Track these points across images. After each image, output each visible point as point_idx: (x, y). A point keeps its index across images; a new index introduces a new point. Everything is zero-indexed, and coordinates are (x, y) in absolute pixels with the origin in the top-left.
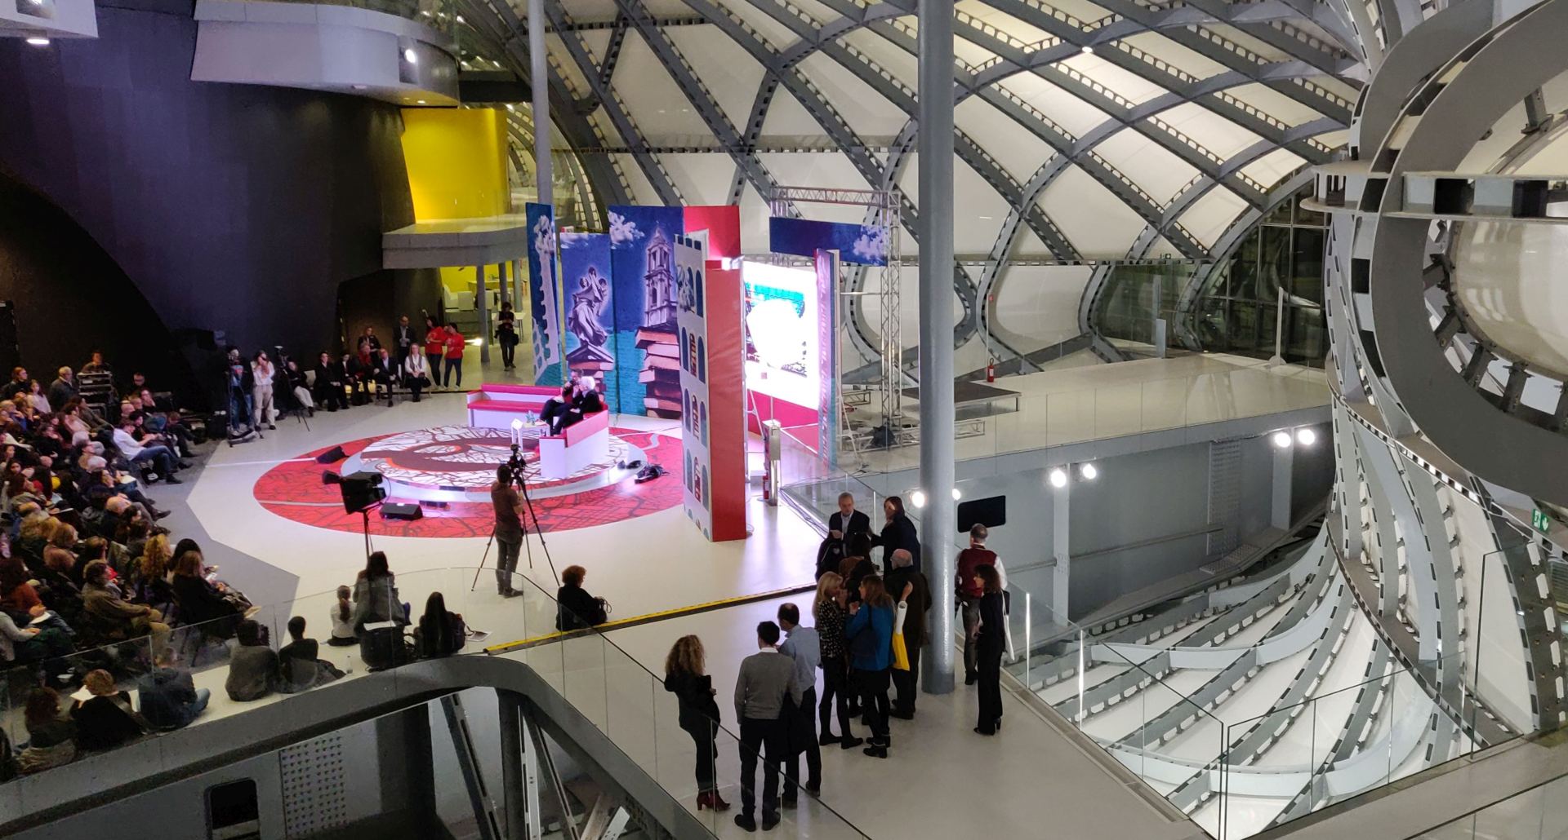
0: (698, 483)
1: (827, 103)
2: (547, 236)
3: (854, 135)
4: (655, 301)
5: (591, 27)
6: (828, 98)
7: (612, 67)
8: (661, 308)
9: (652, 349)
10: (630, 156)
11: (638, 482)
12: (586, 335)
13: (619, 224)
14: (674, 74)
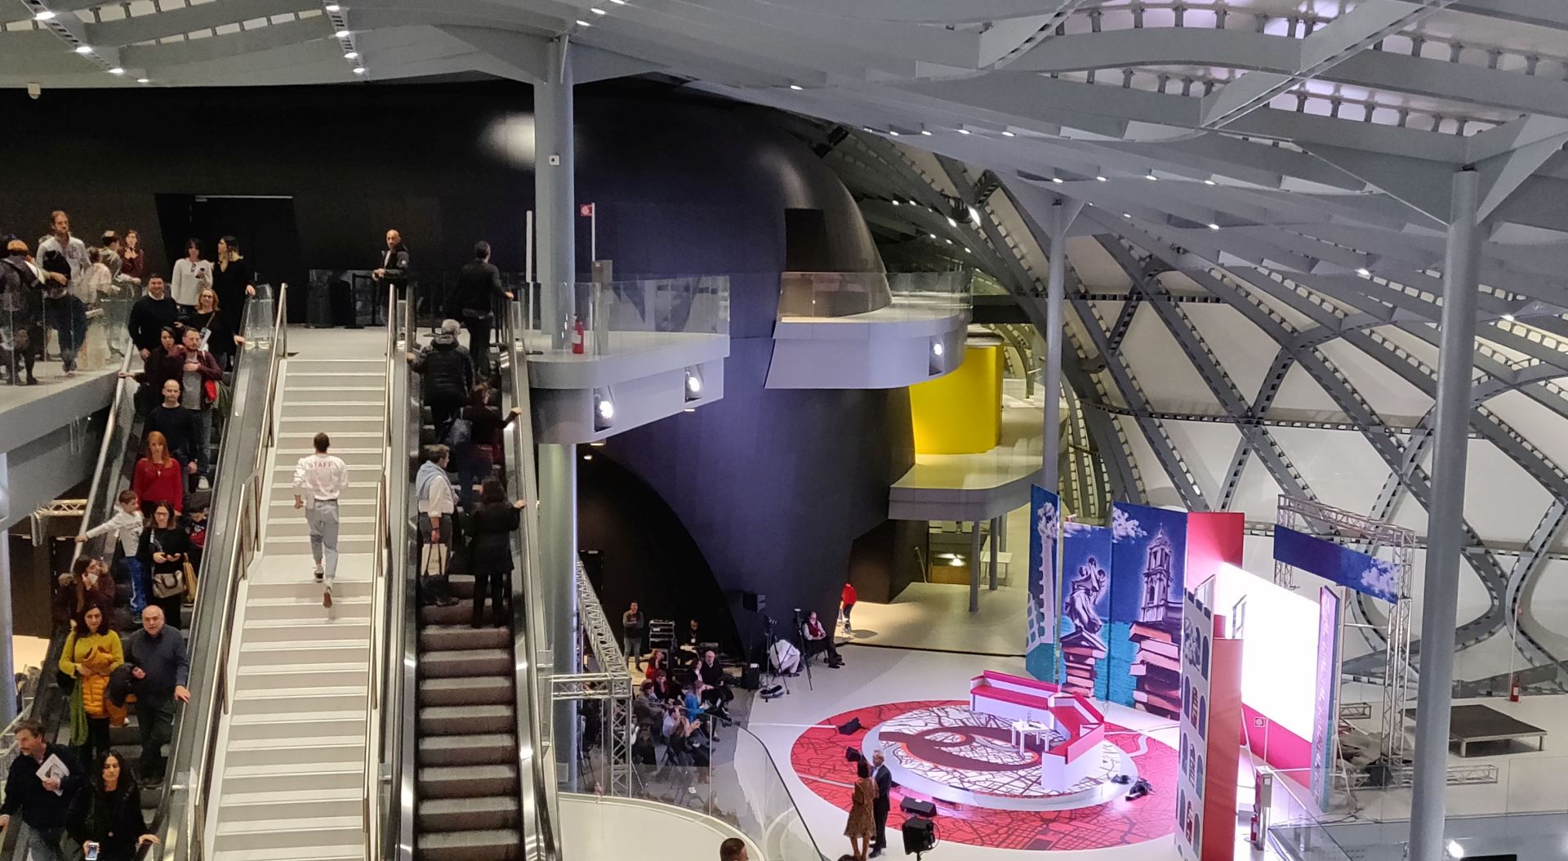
0: (1190, 825)
1: (1346, 381)
2: (1051, 523)
3: (1373, 413)
4: (1152, 598)
5: (1104, 298)
6: (1347, 376)
7: (1122, 335)
8: (1158, 607)
9: (1145, 644)
10: (1132, 418)
11: (1128, 799)
12: (1081, 621)
13: (1122, 520)
14: (1184, 346)
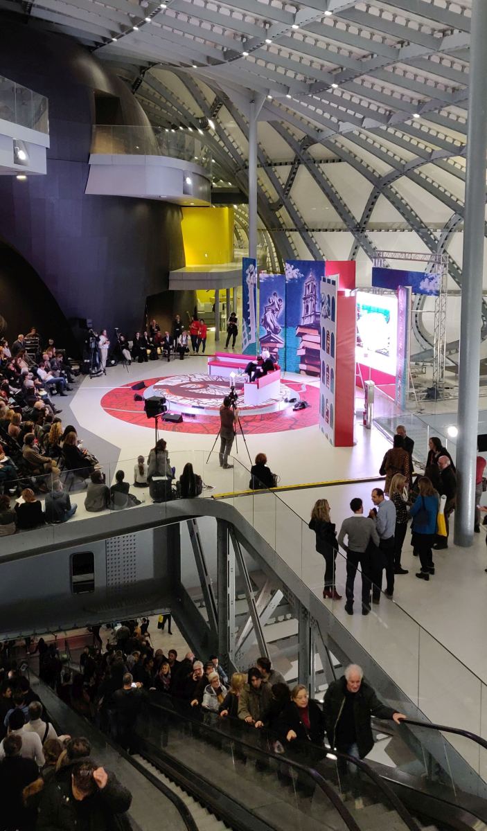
0: (327, 413)
1: (407, 204)
2: (252, 276)
3: (422, 222)
4: (307, 311)
5: (281, 164)
6: (407, 201)
7: (290, 186)
8: (310, 316)
9: (305, 337)
10: (298, 233)
11: (294, 410)
12: (270, 328)
13: (291, 270)
14: (323, 189)
